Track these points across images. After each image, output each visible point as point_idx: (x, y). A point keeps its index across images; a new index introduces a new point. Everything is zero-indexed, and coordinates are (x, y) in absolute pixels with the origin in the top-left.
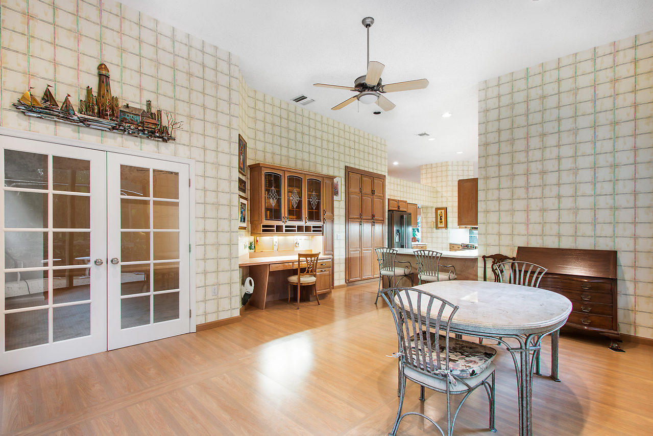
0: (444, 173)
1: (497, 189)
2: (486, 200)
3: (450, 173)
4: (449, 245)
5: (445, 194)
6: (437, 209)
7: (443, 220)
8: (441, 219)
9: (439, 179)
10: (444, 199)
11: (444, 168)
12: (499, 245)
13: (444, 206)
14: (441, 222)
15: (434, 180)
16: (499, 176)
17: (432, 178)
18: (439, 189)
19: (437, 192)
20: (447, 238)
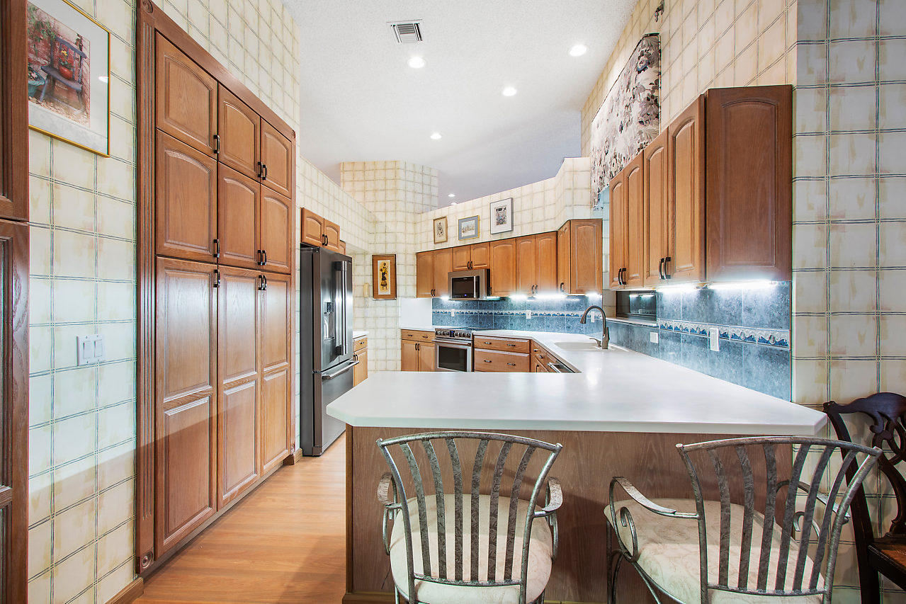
0: (390, 185)
1: (870, 132)
2: (827, 177)
3: (401, 185)
4: (399, 332)
5: (391, 228)
6: (375, 258)
7: (388, 281)
8: (384, 279)
9: (381, 195)
10: (390, 238)
11: (390, 174)
12: (878, 357)
13: (390, 251)
14: (384, 285)
15: (370, 196)
16: (877, 82)
17: (365, 191)
18: (380, 217)
19: (376, 222)
20: (396, 317)
